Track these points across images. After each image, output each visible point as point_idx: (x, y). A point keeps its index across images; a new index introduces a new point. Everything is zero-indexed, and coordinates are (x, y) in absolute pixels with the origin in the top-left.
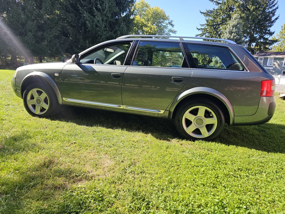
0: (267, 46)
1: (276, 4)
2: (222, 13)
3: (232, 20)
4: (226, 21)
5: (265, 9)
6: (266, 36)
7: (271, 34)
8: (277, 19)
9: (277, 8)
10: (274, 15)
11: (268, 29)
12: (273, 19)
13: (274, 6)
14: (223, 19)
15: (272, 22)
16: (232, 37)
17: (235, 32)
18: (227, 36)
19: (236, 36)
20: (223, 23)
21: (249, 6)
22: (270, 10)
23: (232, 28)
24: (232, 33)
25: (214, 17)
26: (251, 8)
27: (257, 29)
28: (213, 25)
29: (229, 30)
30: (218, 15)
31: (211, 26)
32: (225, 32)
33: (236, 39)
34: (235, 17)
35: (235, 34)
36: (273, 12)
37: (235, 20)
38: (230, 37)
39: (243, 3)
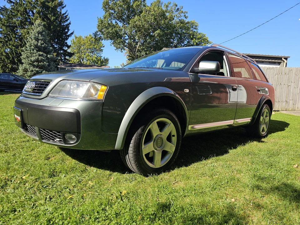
0: (67, 57)
1: (68, 19)
2: (19, 14)
3: (35, 25)
4: (25, 24)
5: (61, 21)
6: (66, 48)
7: (69, 47)
8: (72, 33)
9: (70, 23)
10: (68, 30)
11: (65, 42)
12: (69, 33)
13: (67, 21)
14: (21, 22)
15: (69, 36)
16: (39, 44)
17: (42, 40)
18: (34, 42)
19: (43, 44)
20: (22, 26)
21: (48, 15)
22: (65, 24)
23: (37, 35)
24: (39, 40)
25: (8, 16)
26: (52, 18)
27: (56, 40)
28: (9, 26)
29: (34, 36)
30: (14, 16)
31: (7, 27)
32: (30, 38)
33: (44, 47)
34: (38, 23)
35: (42, 42)
36: (67, 27)
37: (39, 26)
38: (37, 44)
39: (42, 10)
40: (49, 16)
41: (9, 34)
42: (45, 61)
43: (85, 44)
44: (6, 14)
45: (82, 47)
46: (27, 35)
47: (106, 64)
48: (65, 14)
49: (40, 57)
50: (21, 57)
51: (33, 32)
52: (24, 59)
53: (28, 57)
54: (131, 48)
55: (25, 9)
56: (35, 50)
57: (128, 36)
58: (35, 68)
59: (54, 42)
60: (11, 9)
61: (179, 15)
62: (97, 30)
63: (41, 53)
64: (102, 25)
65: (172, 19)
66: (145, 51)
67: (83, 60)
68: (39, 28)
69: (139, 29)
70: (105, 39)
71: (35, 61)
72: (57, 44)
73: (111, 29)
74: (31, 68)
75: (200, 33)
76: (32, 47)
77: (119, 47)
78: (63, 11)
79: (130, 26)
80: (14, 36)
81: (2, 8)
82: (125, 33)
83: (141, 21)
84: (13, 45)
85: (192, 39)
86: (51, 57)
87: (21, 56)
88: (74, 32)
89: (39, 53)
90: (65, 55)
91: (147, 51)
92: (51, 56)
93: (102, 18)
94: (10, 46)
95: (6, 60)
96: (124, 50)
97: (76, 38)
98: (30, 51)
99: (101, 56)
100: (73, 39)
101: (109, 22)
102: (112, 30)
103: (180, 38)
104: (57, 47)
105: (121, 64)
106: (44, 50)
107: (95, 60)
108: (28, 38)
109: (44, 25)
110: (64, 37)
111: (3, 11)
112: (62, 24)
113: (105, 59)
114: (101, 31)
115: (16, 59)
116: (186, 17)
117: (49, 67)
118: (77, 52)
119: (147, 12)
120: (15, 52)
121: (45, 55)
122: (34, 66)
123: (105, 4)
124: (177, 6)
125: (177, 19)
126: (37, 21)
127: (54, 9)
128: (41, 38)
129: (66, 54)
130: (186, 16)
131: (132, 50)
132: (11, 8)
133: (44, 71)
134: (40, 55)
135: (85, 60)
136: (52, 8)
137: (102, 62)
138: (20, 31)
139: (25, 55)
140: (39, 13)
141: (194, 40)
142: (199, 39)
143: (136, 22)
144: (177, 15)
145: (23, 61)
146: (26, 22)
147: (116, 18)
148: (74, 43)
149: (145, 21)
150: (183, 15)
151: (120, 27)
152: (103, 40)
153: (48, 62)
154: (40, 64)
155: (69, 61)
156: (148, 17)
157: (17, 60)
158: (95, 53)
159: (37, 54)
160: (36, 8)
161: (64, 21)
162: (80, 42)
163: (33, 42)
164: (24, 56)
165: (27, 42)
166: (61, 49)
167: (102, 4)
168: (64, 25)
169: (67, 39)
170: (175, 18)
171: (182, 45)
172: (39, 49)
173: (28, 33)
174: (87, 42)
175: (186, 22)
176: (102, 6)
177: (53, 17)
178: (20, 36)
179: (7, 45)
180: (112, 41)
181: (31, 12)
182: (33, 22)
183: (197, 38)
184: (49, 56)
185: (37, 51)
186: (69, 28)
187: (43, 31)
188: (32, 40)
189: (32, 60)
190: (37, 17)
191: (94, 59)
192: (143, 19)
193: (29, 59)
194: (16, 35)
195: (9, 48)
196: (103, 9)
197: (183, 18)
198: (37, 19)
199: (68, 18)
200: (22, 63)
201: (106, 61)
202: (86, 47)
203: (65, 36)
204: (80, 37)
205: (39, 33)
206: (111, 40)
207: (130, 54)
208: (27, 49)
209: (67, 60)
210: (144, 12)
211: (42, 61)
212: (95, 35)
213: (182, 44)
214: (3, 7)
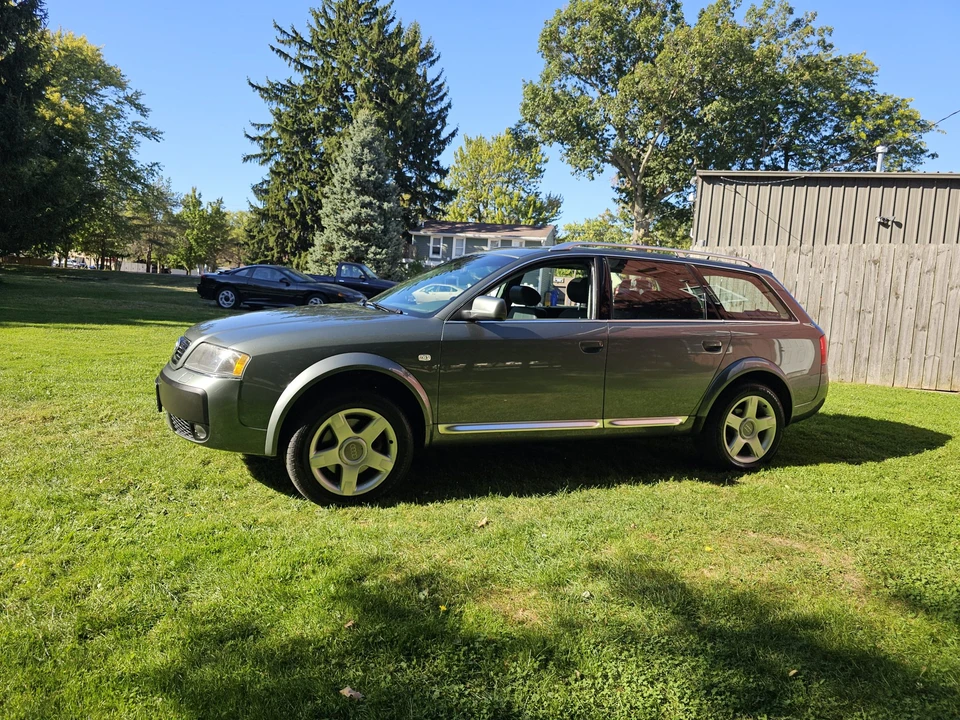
0: (437, 204)
1: (445, 94)
3: (355, 125)
4: (334, 123)
5: (424, 103)
6: (434, 178)
7: (443, 173)
8: (453, 135)
9: (449, 106)
10: (444, 125)
11: (435, 160)
12: (444, 135)
13: (442, 99)
14: (326, 117)
15: (444, 142)
16: (364, 175)
17: (370, 163)
18: (351, 170)
19: (374, 173)
20: (327, 128)
21: (391, 92)
22: (435, 110)
23: (359, 150)
24: (363, 163)
25: (296, 106)
27: (411, 157)
28: (298, 132)
29: (352, 155)
30: (309, 104)
31: (292, 134)
32: (343, 159)
33: (374, 183)
34: (364, 117)
35: (371, 168)
36: (442, 117)
37: (365, 126)
38: (359, 175)
39: (375, 81)
40: (393, 94)
41: (296, 154)
42: (376, 221)
43: (491, 159)
44: (292, 101)
45: (485, 171)
46: (337, 153)
47: (552, 216)
48: (437, 79)
50: (320, 212)
51: (349, 143)
52: (327, 216)
53: (335, 212)
54: (625, 165)
55: (336, 81)
56: (352, 192)
58: (352, 241)
60: (303, 86)
61: (799, 43)
62: (522, 118)
63: (367, 199)
64: (536, 104)
65: (773, 57)
66: (670, 172)
68: (364, 132)
69: (650, 103)
71: (353, 222)
72: (412, 165)
73: (561, 111)
74: (343, 241)
76: (348, 185)
77: (584, 166)
78: (431, 74)
79: (620, 96)
80: (308, 156)
81: (283, 86)
82: (607, 120)
83: (655, 79)
84: (304, 182)
85: (852, 117)
86: (390, 207)
87: (321, 209)
88: (457, 130)
89: (362, 198)
90: (433, 197)
91: (677, 169)
92: (392, 204)
93: (537, 81)
94: (297, 185)
95: (287, 220)
96: (599, 173)
97: (469, 142)
98: (342, 194)
99: (538, 190)
100: (461, 149)
102: (564, 113)
103: (804, 118)
104: (412, 178)
106: (376, 188)
107: (517, 205)
108: (339, 159)
109: (379, 123)
110: (432, 145)
111: (286, 92)
112: (429, 111)
114: (532, 121)
115: (308, 218)
116: (825, 48)
117: (385, 235)
118: (469, 184)
119: (676, 45)
120: (309, 199)
121: (378, 204)
122: (349, 235)
123: (548, 38)
124: (791, 11)
125: (792, 56)
126: (361, 111)
127: (407, 72)
128: (369, 159)
129: (436, 193)
131: (627, 170)
132: (302, 83)
133: (374, 247)
134: (364, 205)
135: (491, 208)
136: (401, 71)
137: (539, 210)
138: (322, 143)
139: (330, 206)
140: (367, 89)
141: (860, 120)
142: (877, 116)
143: (638, 83)
144: (793, 43)
145: (325, 222)
146: (338, 117)
147: (579, 75)
149: (671, 75)
150: (814, 39)
151: (591, 102)
153: (384, 223)
154: (362, 229)
155: (443, 215)
156: (682, 64)
157: (312, 221)
159: (357, 202)
160: (360, 76)
161: (432, 101)
162: (480, 156)
163: (348, 171)
164: (327, 208)
165: (336, 171)
166: (423, 180)
167: (539, 38)
168: (432, 113)
169: (439, 152)
170: (785, 54)
172: (362, 186)
173: (340, 148)
174: (500, 153)
175: (826, 61)
176: (537, 46)
178: (323, 154)
179: (290, 182)
180: (567, 147)
181: (350, 89)
182: (353, 114)
183: (870, 113)
184: (386, 206)
185: (359, 193)
186: (447, 119)
188: (347, 166)
189: (346, 220)
190: (363, 101)
191: (515, 202)
192: (664, 72)
193: (338, 216)
194: (313, 152)
195: (295, 188)
196: (540, 54)
198: (361, 107)
199: (444, 91)
200: (322, 229)
201: (554, 204)
202: (495, 170)
203: (434, 143)
204: (479, 143)
205: (364, 145)
207: (622, 182)
208: (335, 190)
209: (439, 210)
210: (666, 46)
211: (370, 220)
212: (516, 134)
213: (816, 135)
214: (285, 83)
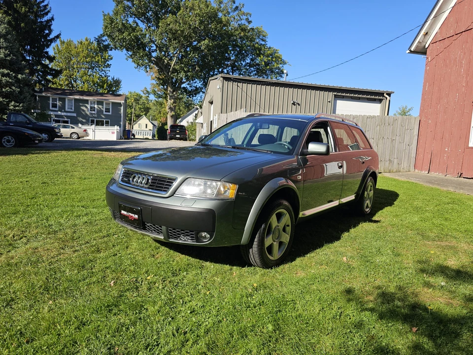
0: (49, 77)
1: (49, 12)
6: (45, 62)
7: (52, 59)
8: (58, 37)
9: (52, 19)
10: (51, 31)
11: (45, 50)
12: (52, 36)
13: (47, 14)
15: (52, 41)
19: (9, 55)
21: (15, 5)
22: (43, 20)
26: (21, 10)
27: (29, 47)
33: (10, 61)
35: (7, 52)
36: (48, 25)
40: (17, 6)
43: (78, 54)
45: (74, 60)
47: (118, 89)
48: (43, 2)
49: (5, 78)
54: (162, 66)
57: (157, 47)
59: (25, 50)
61: (239, 18)
62: (102, 33)
63: (6, 71)
64: (113, 27)
65: (228, 23)
66: (185, 72)
67: (75, 81)
69: (174, 35)
70: (116, 48)
72: (30, 53)
73: (127, 33)
75: (270, 48)
77: (141, 64)
79: (160, 30)
82: (152, 42)
83: (178, 24)
85: (259, 55)
86: (24, 78)
88: (60, 34)
90: (45, 74)
91: (188, 71)
92: (24, 76)
93: (111, 14)
96: (150, 68)
97: (63, 42)
99: (108, 75)
100: (58, 45)
101: (123, 22)
102: (129, 34)
103: (240, 53)
104: (30, 60)
105: (143, 89)
107: (97, 82)
110: (43, 42)
112: (39, 20)
113: (115, 79)
114: (109, 36)
116: (249, 22)
118: (64, 67)
119: (187, 8)
121: (14, 75)
124: (234, 3)
125: (236, 24)
128: (5, 46)
129: (46, 70)
130: (250, 20)
131: (163, 69)
133: (13, 103)
134: (4, 75)
135: (79, 82)
137: (110, 86)
141: (262, 57)
142: (268, 56)
143: (169, 25)
144: (236, 18)
147: (135, 15)
148: (59, 52)
149: (185, 23)
150: (245, 17)
151: (142, 31)
152: (113, 50)
153: (19, 87)
154: (4, 90)
155: (53, 84)
158: (98, 70)
161: (41, 14)
162: (70, 51)
166: (38, 62)
168: (42, 22)
169: (48, 46)
170: (232, 22)
171: (242, 64)
174: (83, 51)
175: (248, 28)
177: (24, 9)
180: (130, 53)
183: (266, 54)
184: (20, 77)
186: (52, 27)
187: (7, 33)
191: (96, 80)
192: (181, 21)
197: (244, 22)
199: (49, 9)
201: (117, 83)
202: (80, 60)
203: (45, 41)
204: (69, 44)
206: (127, 50)
207: (160, 74)
209: (50, 81)
210: (182, 8)
211: (9, 85)
212: (99, 40)
213: (243, 62)
